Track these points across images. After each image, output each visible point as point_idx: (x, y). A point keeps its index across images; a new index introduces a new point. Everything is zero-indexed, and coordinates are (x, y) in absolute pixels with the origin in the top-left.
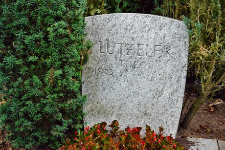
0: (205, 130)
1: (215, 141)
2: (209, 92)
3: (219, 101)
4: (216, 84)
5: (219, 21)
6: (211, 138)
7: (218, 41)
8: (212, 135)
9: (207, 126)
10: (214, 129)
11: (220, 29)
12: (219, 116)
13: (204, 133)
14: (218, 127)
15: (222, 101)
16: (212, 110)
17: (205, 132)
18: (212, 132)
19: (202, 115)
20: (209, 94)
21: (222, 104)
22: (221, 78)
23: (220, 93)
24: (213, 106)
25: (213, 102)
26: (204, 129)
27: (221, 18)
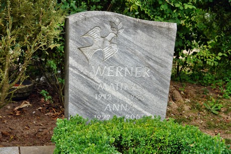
0: (7, 138)
1: (17, 148)
2: (7, 93)
3: (25, 103)
4: (14, 83)
5: (9, 12)
6: (14, 145)
7: (9, 34)
8: (15, 142)
9: (10, 133)
10: (18, 135)
11: (11, 22)
12: (25, 120)
13: (5, 141)
14: (23, 132)
15: (28, 103)
16: (17, 114)
17: (8, 140)
18: (15, 139)
19: (5, 121)
20: (7, 96)
21: (29, 106)
22: (19, 77)
23: (26, 94)
24: (19, 110)
25: (19, 105)
26: (7, 136)
27: (11, 8)
